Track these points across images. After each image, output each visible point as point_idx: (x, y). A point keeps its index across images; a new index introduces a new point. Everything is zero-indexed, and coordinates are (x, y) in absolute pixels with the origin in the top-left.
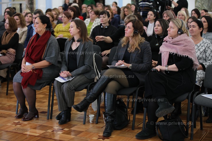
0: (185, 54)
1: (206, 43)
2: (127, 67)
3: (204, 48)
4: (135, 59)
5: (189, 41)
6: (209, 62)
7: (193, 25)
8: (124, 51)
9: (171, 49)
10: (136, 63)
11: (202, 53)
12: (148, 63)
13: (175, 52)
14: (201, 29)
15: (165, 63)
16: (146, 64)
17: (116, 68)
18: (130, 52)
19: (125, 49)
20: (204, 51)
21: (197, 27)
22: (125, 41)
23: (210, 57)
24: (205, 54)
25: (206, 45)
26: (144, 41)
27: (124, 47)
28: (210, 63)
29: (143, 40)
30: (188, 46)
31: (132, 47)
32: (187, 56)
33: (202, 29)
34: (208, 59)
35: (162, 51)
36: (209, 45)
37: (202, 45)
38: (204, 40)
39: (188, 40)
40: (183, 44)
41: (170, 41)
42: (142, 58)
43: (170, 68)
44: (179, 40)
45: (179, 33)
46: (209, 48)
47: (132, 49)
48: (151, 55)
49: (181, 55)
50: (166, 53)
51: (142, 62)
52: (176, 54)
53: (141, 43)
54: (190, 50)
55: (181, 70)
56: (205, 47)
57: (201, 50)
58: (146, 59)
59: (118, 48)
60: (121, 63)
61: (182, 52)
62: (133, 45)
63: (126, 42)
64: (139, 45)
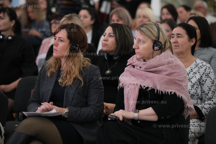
0: (170, 89)
1: (202, 68)
2: (61, 115)
3: (198, 76)
4: (73, 99)
5: (176, 66)
6: (209, 102)
7: (178, 33)
8: (53, 84)
9: (143, 81)
10: (75, 106)
11: (195, 86)
12: (98, 105)
13: (151, 86)
14: (192, 41)
15: (132, 105)
16: (93, 107)
17: (39, 116)
18: (63, 85)
19: (54, 81)
20: (198, 83)
21: (186, 37)
22: (53, 65)
23: (211, 92)
24: (202, 88)
25: (202, 70)
26: (90, 64)
27: (51, 76)
28: (210, 104)
29: (87, 62)
30: (175, 74)
31: (68, 76)
32: (174, 93)
33: (194, 40)
34: (207, 97)
35: (125, 83)
36: (208, 71)
37: (194, 71)
38: (198, 61)
39: (175, 64)
40: (165, 71)
41: (141, 66)
42: (86, 97)
43: (142, 115)
44: (158, 63)
45: (156, 48)
46: (207, 75)
47: (66, 81)
48: (103, 90)
49: (162, 92)
50: (133, 87)
51: (86, 105)
52: (153, 90)
53: (83, 68)
54: (179, 82)
55: (163, 118)
56: (201, 74)
57: (194, 80)
58: (94, 97)
59: (40, 79)
60: (47, 107)
61: (165, 86)
62: (69, 73)
63: (56, 67)
64: (81, 73)
